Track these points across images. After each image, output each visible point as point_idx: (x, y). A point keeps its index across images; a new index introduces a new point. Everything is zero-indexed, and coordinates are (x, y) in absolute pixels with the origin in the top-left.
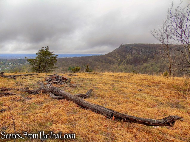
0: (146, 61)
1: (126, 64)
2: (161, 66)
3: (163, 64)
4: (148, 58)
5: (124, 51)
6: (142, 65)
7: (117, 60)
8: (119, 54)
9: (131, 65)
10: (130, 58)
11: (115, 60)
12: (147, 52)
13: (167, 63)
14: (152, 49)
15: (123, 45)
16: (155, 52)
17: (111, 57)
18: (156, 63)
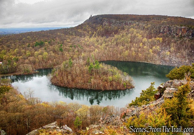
0: (117, 32)
1: (97, 37)
2: (131, 37)
3: (133, 35)
4: (118, 29)
5: (95, 23)
6: (113, 36)
7: (88, 32)
8: (89, 26)
9: (102, 37)
10: (101, 30)
11: (85, 32)
12: (117, 23)
13: (137, 33)
14: (122, 20)
15: (93, 17)
16: (125, 23)
17: (81, 29)
18: (126, 34)
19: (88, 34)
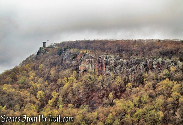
0: (123, 92)
3: (170, 100)
4: (126, 83)
5: (54, 64)
6: (112, 104)
7: (34, 93)
8: (37, 75)
9: (77, 107)
10: (75, 86)
11: (25, 93)
12: (122, 65)
14: (137, 55)
15: (51, 47)
16: (145, 65)
17: (12, 83)
18: (150, 96)
19: (33, 98)
